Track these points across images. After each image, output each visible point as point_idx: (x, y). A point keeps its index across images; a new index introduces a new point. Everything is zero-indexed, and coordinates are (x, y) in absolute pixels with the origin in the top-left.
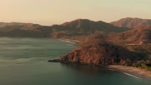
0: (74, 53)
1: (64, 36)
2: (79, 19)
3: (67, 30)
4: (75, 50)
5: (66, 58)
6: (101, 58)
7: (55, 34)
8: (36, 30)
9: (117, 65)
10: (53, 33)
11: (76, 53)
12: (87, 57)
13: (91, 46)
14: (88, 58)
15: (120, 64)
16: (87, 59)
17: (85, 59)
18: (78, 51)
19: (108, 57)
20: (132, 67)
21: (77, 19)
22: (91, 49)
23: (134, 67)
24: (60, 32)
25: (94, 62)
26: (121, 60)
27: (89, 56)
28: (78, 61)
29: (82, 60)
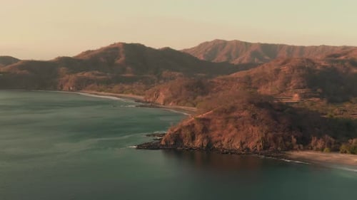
0: (193, 125)
1: (91, 84)
2: (120, 43)
3: (96, 70)
4: (197, 119)
5: (177, 138)
6: (266, 134)
7: (67, 81)
8: (18, 72)
9: (304, 150)
10: (64, 78)
11: (198, 127)
12: (229, 135)
13: (233, 109)
14: (233, 136)
15: (312, 149)
16: (230, 139)
17: (226, 140)
18: (204, 119)
19: (281, 133)
20: (342, 153)
21: (115, 44)
22: (235, 114)
23: (345, 152)
24: (79, 75)
25: (251, 145)
26: (311, 140)
27: (235, 131)
28: (207, 145)
29: (217, 142)
